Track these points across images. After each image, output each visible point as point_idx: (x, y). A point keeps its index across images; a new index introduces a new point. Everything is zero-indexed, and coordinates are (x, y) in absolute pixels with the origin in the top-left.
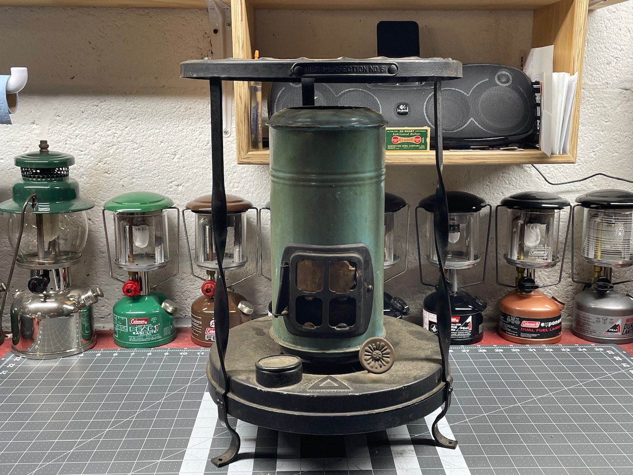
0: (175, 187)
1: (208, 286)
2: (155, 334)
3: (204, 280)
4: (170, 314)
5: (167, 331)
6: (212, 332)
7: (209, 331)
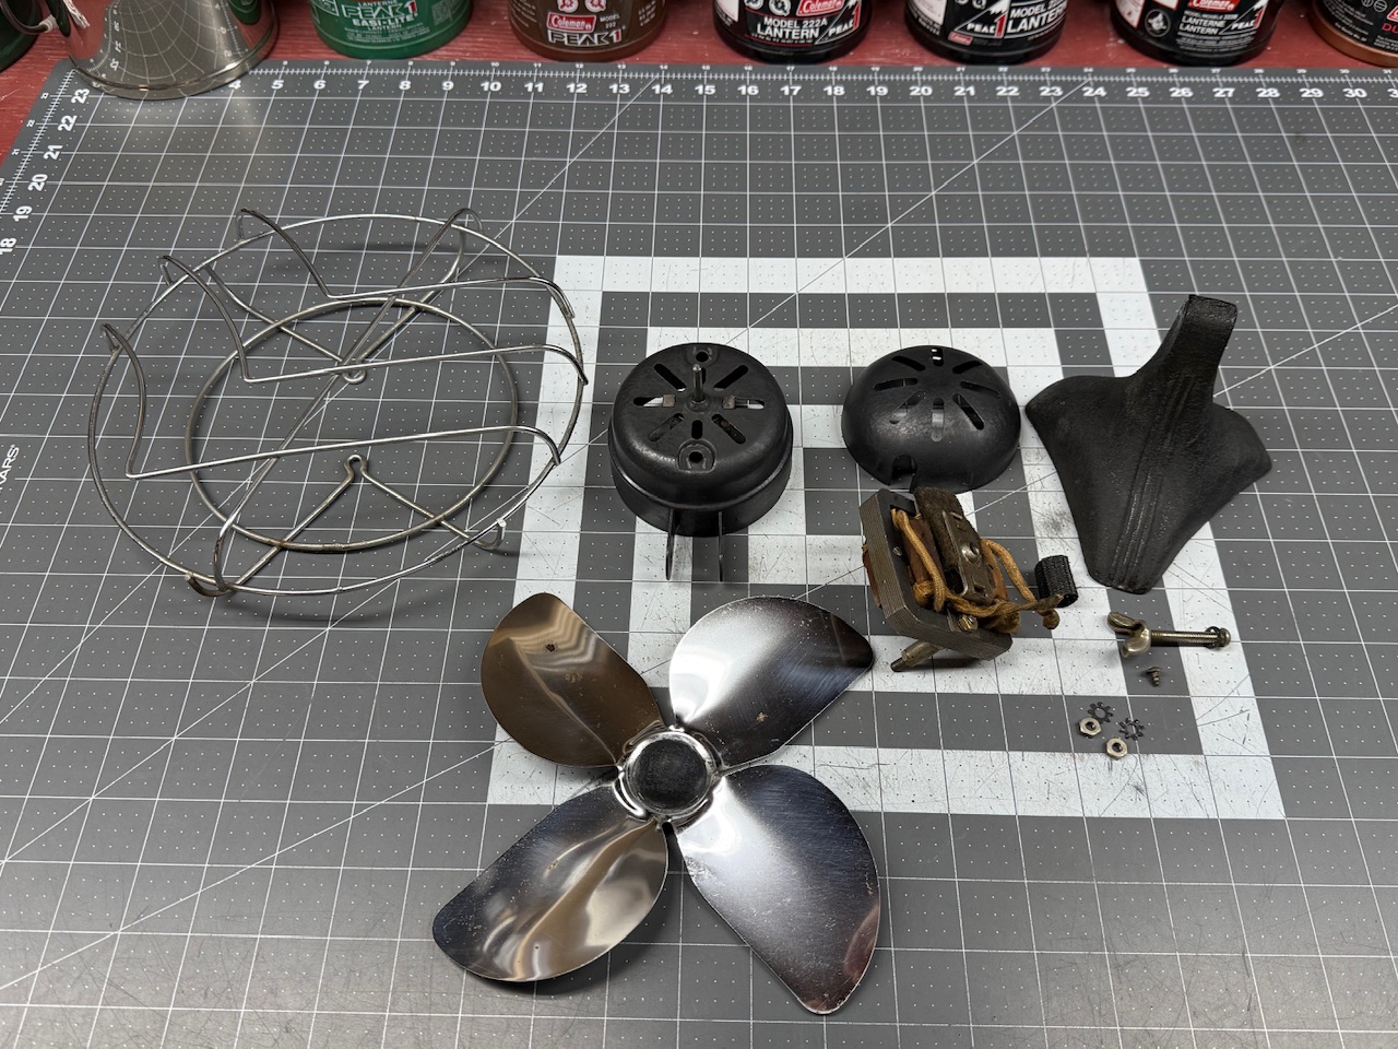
2: (411, 23)
5: (442, 12)
6: (564, 23)
7: (556, 20)
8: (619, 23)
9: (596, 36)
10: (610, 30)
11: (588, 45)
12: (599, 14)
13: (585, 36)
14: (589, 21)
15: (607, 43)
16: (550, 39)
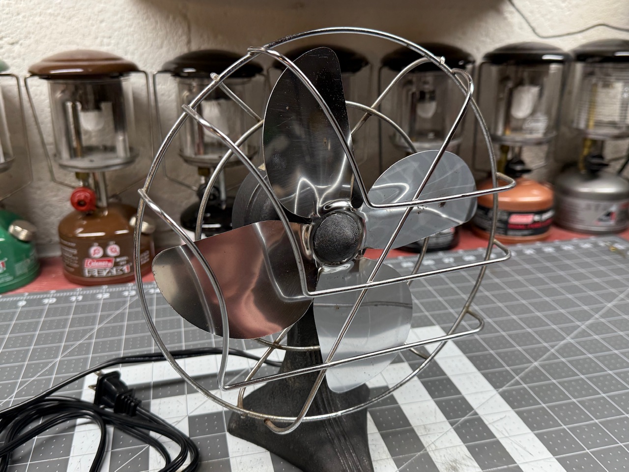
0: (9, 47)
1: (80, 196)
2: (2, 274)
3: (73, 187)
4: (24, 242)
5: (21, 268)
6: (95, 264)
7: (90, 263)
8: (128, 262)
9: (115, 269)
10: (122, 265)
11: (110, 274)
12: (116, 257)
13: (107, 271)
14: (109, 261)
15: (121, 273)
16: (87, 274)
